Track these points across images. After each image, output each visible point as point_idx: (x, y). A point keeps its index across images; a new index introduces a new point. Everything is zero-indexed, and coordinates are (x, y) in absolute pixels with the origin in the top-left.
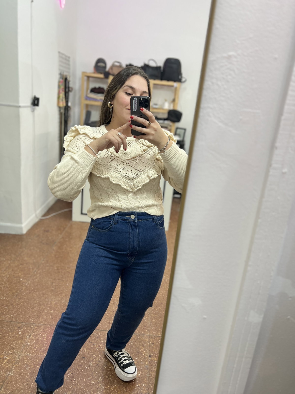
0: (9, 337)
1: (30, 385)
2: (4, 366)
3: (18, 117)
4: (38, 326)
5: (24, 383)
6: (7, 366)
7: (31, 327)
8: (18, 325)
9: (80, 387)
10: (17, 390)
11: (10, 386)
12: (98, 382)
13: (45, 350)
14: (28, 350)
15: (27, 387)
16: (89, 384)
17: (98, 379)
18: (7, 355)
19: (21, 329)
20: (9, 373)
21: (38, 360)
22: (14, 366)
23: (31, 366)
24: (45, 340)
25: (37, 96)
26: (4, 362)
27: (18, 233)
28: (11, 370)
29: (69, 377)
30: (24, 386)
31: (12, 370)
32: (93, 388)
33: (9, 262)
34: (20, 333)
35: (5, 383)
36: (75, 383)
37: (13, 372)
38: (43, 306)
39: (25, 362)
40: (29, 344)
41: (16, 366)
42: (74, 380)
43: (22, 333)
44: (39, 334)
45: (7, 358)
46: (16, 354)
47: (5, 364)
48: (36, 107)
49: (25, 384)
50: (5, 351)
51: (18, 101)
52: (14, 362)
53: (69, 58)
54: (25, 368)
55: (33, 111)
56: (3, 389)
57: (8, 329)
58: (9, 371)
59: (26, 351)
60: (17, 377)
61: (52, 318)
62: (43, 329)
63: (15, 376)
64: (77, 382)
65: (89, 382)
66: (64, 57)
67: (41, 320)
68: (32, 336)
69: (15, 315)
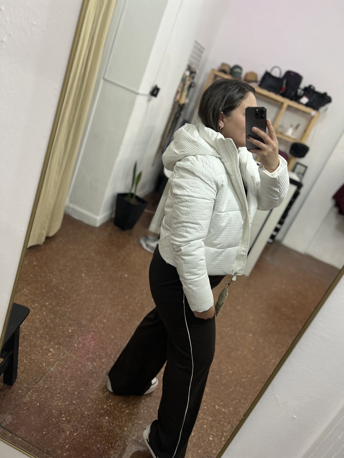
0: (59, 331)
1: (67, 388)
2: (48, 358)
3: (132, 103)
4: (88, 331)
5: (62, 383)
6: (51, 360)
7: (82, 330)
8: (70, 322)
9: (114, 410)
10: (54, 388)
11: (48, 381)
12: (132, 413)
13: (89, 359)
14: (73, 351)
15: (64, 389)
16: (123, 411)
17: (133, 410)
18: (53, 348)
19: (72, 327)
20: (51, 368)
21: (80, 366)
22: (57, 363)
23: (72, 369)
24: (92, 348)
25: (159, 86)
26: (49, 355)
27: (92, 223)
28: (53, 365)
29: (106, 396)
30: (62, 387)
31: (55, 366)
32: (126, 417)
33: (76, 252)
34: (70, 331)
35: (45, 376)
36: (110, 404)
37: (55, 368)
38: (97, 311)
39: (68, 363)
40: (76, 345)
41: (59, 364)
42: (110, 400)
43: (72, 330)
44: (87, 339)
45: (52, 352)
46: (62, 351)
47: (49, 357)
48: (154, 98)
49: (63, 385)
50: (52, 344)
51: (138, 87)
52: (58, 358)
53: (204, 49)
54: (66, 369)
55: (149, 101)
56: (41, 381)
57: (60, 322)
58: (51, 365)
59: (71, 352)
60: (57, 374)
61: (103, 328)
62: (92, 336)
63: (56, 373)
64: (112, 404)
65: (124, 409)
66: (199, 47)
67: (92, 325)
68: (80, 339)
69: (70, 310)
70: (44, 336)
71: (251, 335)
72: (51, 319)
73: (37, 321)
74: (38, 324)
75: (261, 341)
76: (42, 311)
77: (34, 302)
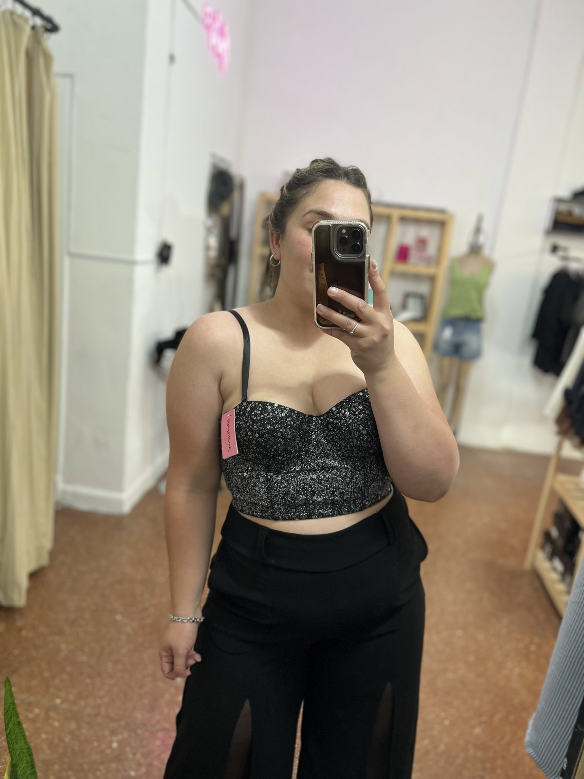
0: (93, 753)
7: (138, 734)
8: (111, 725)
19: (116, 736)
25: (169, 241)
27: (114, 511)
33: (95, 575)
34: (115, 745)
43: (118, 742)
51: (132, 251)
57: (92, 732)
67: (157, 717)
68: (138, 756)
69: (106, 700)
70: (64, 774)
71: (459, 633)
72: (72, 733)
73: (45, 746)
74: (48, 752)
75: (481, 637)
76: (50, 721)
77: (30, 706)
